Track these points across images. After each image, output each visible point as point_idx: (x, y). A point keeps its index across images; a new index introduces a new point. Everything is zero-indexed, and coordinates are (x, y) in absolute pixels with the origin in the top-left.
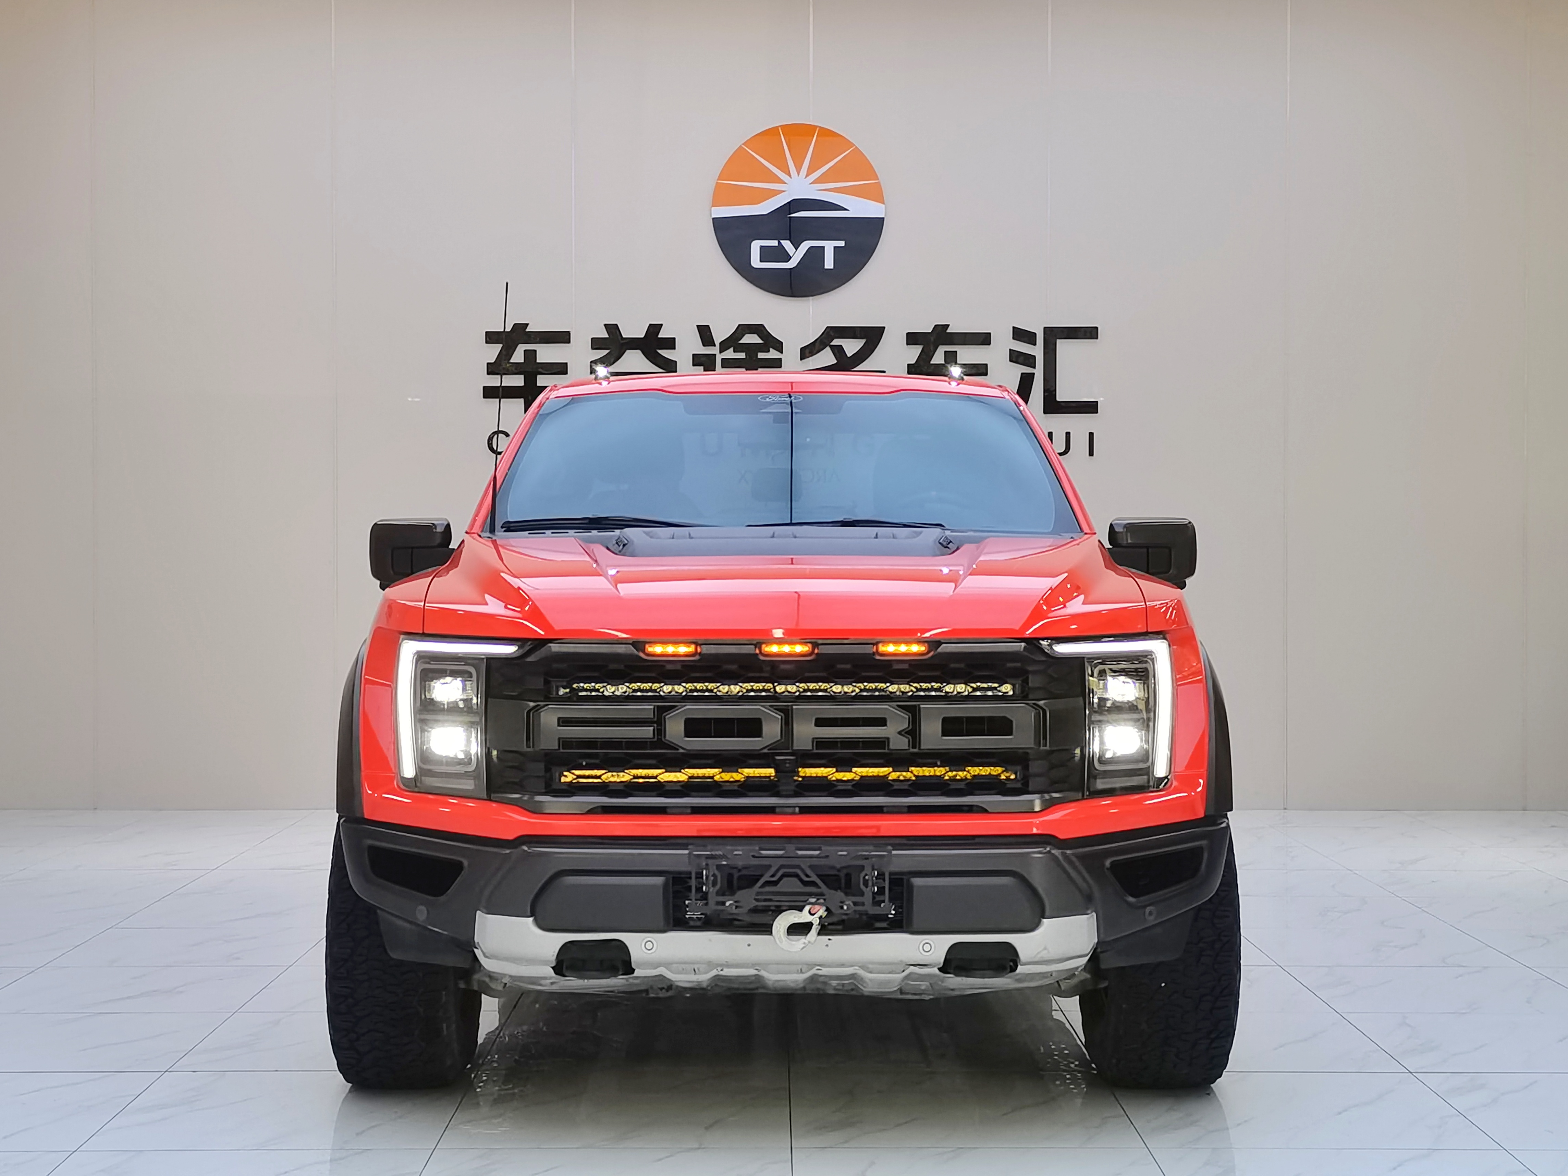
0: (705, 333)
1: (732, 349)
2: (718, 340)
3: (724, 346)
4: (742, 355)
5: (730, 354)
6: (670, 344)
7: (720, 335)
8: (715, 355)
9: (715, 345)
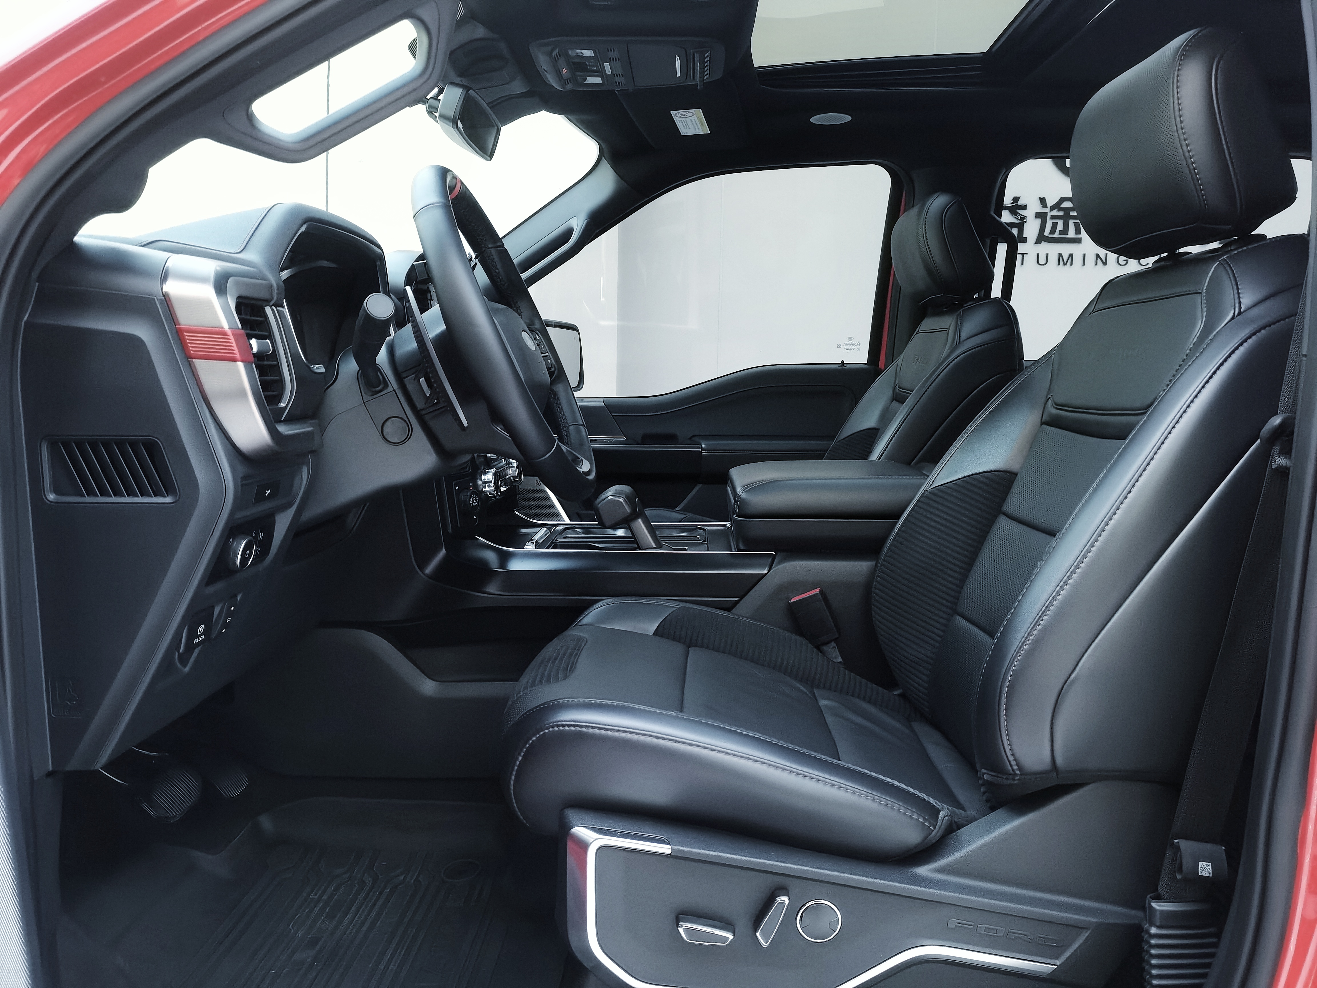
0: (1043, 201)
1: (1056, 210)
2: (1049, 205)
3: (1053, 208)
4: (1061, 213)
5: (1055, 212)
6: (1024, 207)
7: (1050, 202)
8: (1047, 213)
9: (1047, 208)
